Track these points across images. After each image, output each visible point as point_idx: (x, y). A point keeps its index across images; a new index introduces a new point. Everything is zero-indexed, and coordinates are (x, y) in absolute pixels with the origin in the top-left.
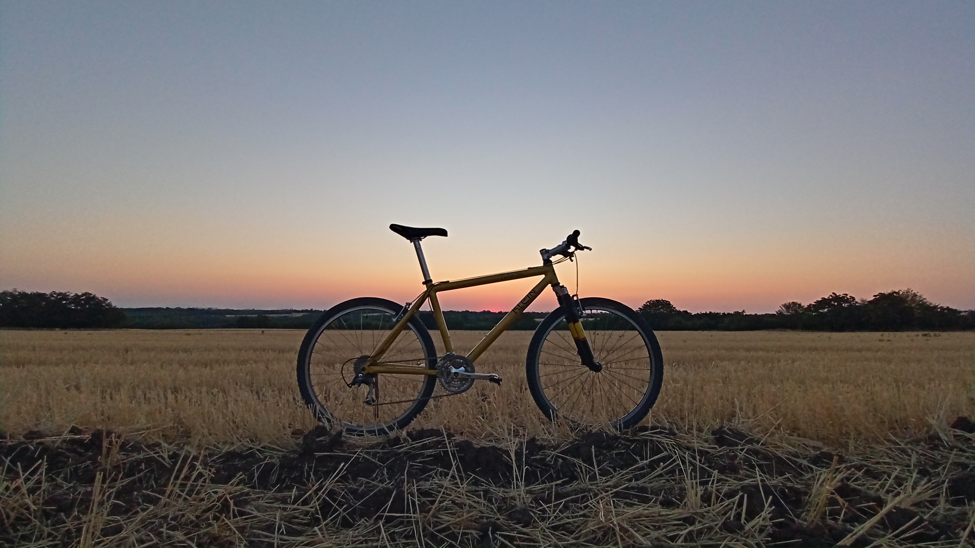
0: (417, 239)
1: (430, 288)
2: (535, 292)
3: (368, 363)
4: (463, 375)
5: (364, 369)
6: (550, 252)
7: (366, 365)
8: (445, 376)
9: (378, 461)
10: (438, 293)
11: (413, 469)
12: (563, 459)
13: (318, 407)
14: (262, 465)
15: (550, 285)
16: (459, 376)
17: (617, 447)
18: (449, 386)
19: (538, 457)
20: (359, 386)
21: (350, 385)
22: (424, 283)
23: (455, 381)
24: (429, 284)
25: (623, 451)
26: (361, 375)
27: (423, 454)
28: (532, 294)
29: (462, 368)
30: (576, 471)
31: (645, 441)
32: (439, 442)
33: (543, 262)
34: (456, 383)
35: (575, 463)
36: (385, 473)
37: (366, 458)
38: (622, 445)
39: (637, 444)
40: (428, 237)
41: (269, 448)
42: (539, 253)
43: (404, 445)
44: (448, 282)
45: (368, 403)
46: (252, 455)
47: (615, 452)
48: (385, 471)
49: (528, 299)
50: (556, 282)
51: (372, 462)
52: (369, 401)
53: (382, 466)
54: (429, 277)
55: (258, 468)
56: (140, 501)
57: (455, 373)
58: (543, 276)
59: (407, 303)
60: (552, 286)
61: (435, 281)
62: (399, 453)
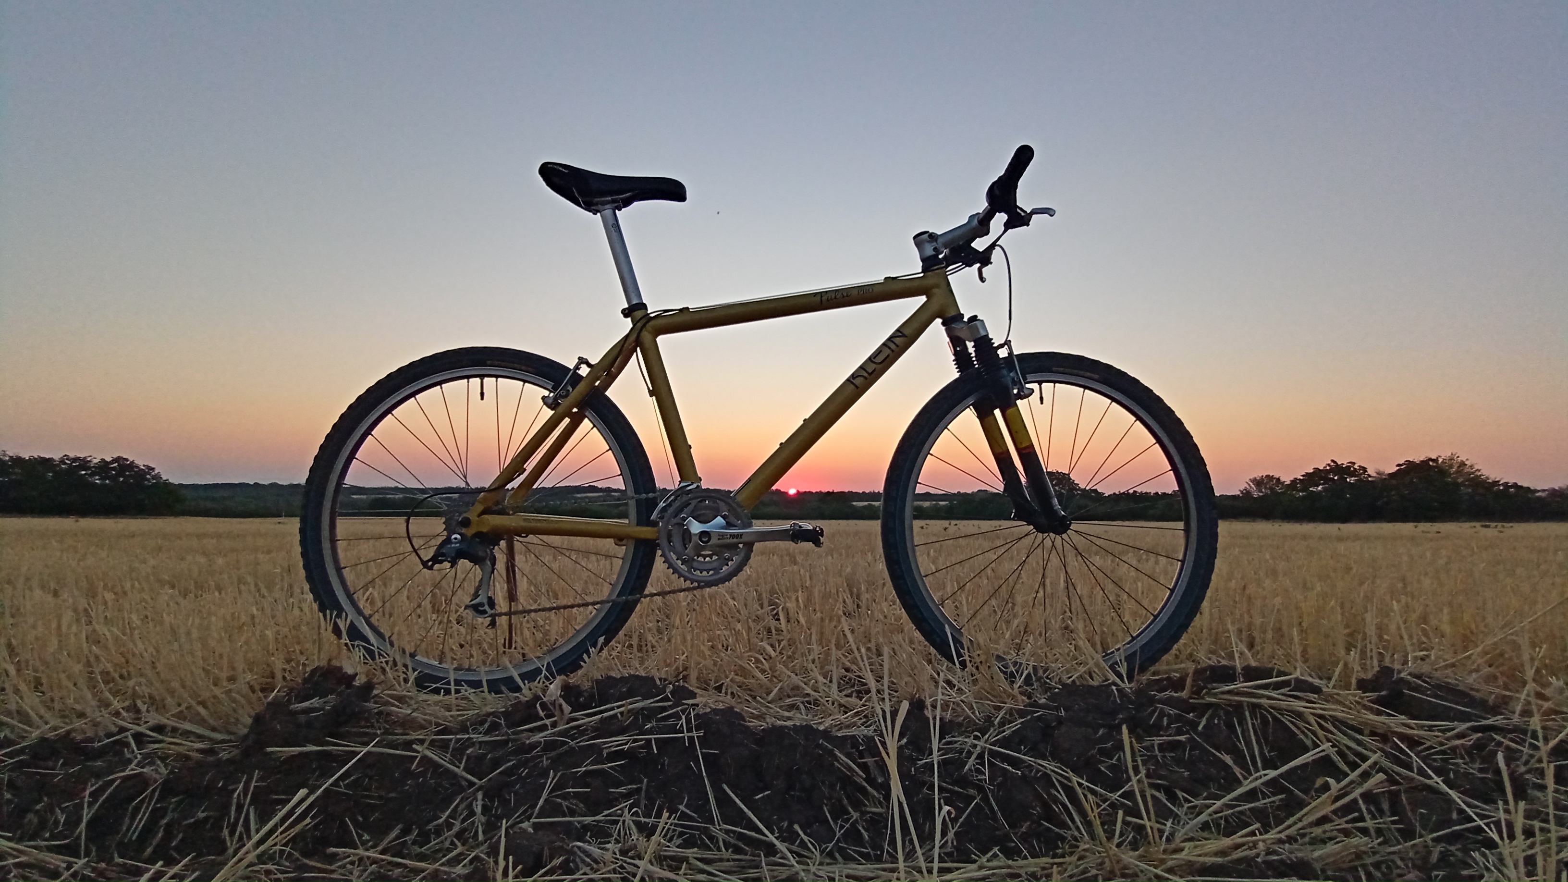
0: (608, 203)
1: (639, 325)
2: (904, 336)
3: (479, 508)
4: (722, 536)
5: (466, 523)
6: (940, 240)
7: (472, 515)
8: (677, 540)
9: (465, 769)
10: (660, 339)
11: (565, 797)
15: (939, 321)
16: (714, 541)
18: (688, 568)
20: (453, 564)
21: (430, 563)
22: (626, 313)
23: (705, 557)
24: (639, 314)
25: (1182, 738)
26: (458, 537)
27: (598, 749)
28: (898, 340)
29: (719, 520)
30: (1056, 800)
31: (1236, 709)
32: (649, 714)
33: (921, 264)
34: (707, 559)
35: (1049, 776)
36: (478, 810)
37: (430, 760)
39: (1212, 718)
40: (638, 203)
41: (174, 730)
42: (913, 241)
43: (548, 722)
44: (688, 308)
45: (477, 609)
47: (1157, 740)
48: (480, 803)
49: (887, 352)
50: (953, 313)
51: (447, 770)
52: (482, 605)
53: (472, 784)
54: (639, 296)
57: (703, 534)
58: (923, 299)
59: (582, 361)
60: (943, 324)
61: (653, 308)
62: (533, 746)
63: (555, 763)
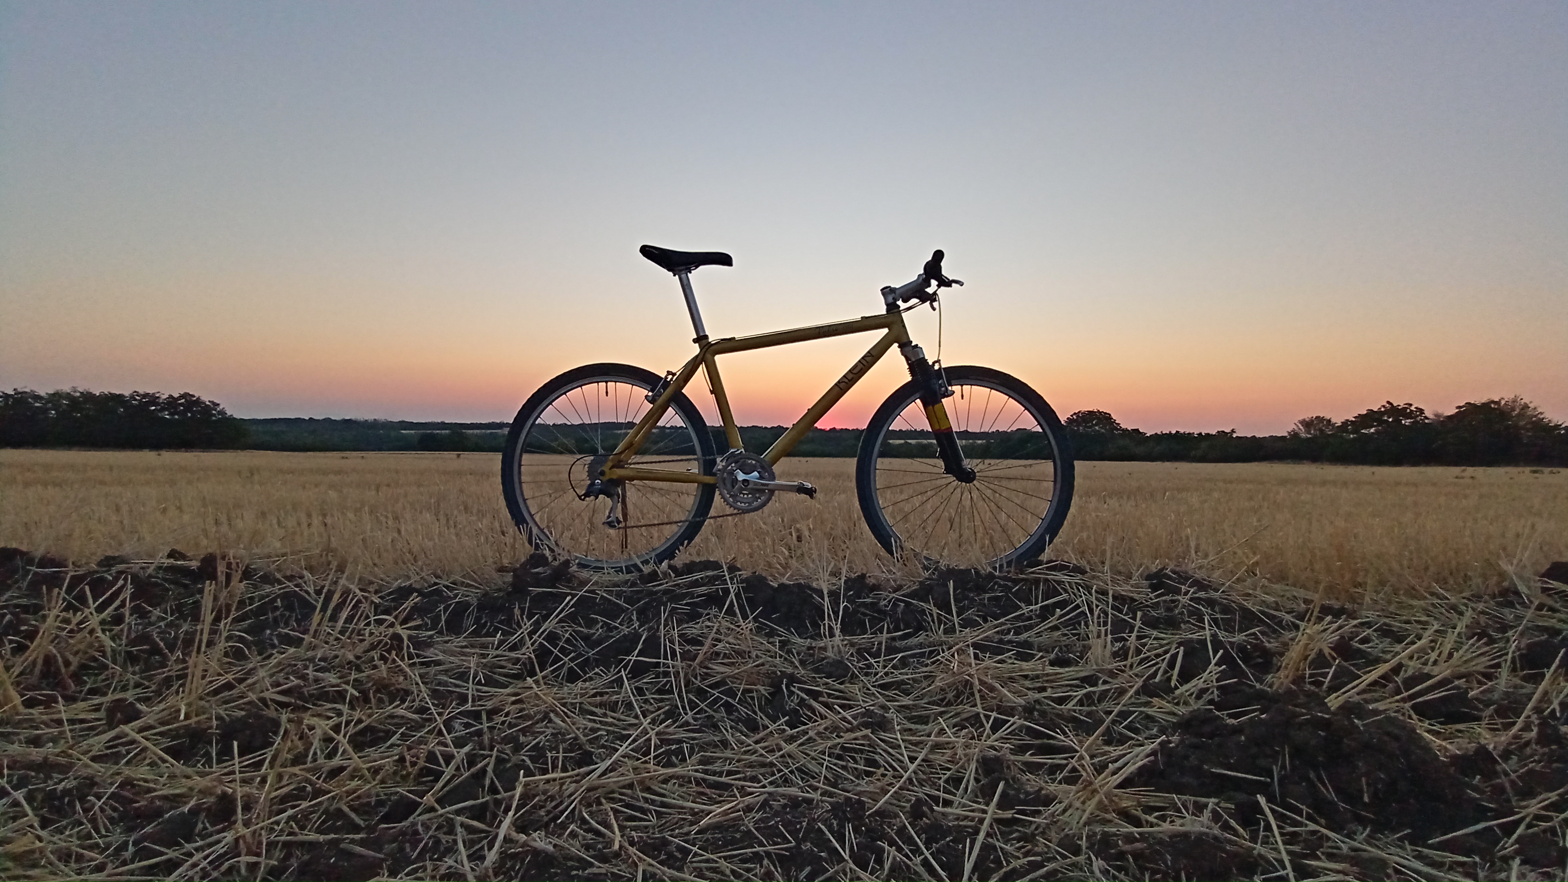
0: (682, 270)
1: (704, 350)
2: (872, 356)
3: (610, 464)
4: (756, 484)
5: (603, 473)
6: (897, 292)
7: (606, 468)
8: (729, 486)
9: (624, 602)
10: (718, 358)
11: (677, 613)
12: (908, 604)
13: (535, 530)
14: (451, 605)
15: (896, 345)
16: (751, 486)
17: (992, 589)
18: (735, 501)
19: (868, 600)
20: (596, 498)
21: (583, 497)
22: (695, 341)
23: (744, 494)
24: (704, 342)
25: (1000, 595)
26: (599, 482)
27: (692, 593)
28: (867, 359)
29: (756, 474)
30: (925, 621)
31: (1037, 581)
32: (715, 578)
33: (885, 307)
34: (746, 496)
35: (924, 609)
36: (635, 618)
38: (1000, 586)
39: (1023, 585)
40: (701, 267)
41: (463, 583)
42: (880, 293)
43: (664, 581)
44: (733, 338)
45: (610, 525)
46: (438, 592)
47: (987, 595)
48: (635, 615)
49: (860, 366)
50: (905, 340)
51: (615, 603)
52: (612, 522)
53: (629, 608)
54: (704, 331)
55: (445, 610)
56: (276, 642)
57: (744, 481)
58: (885, 331)
59: (669, 373)
60: (899, 347)
61: (712, 338)
62: (657, 592)
63: (672, 600)
